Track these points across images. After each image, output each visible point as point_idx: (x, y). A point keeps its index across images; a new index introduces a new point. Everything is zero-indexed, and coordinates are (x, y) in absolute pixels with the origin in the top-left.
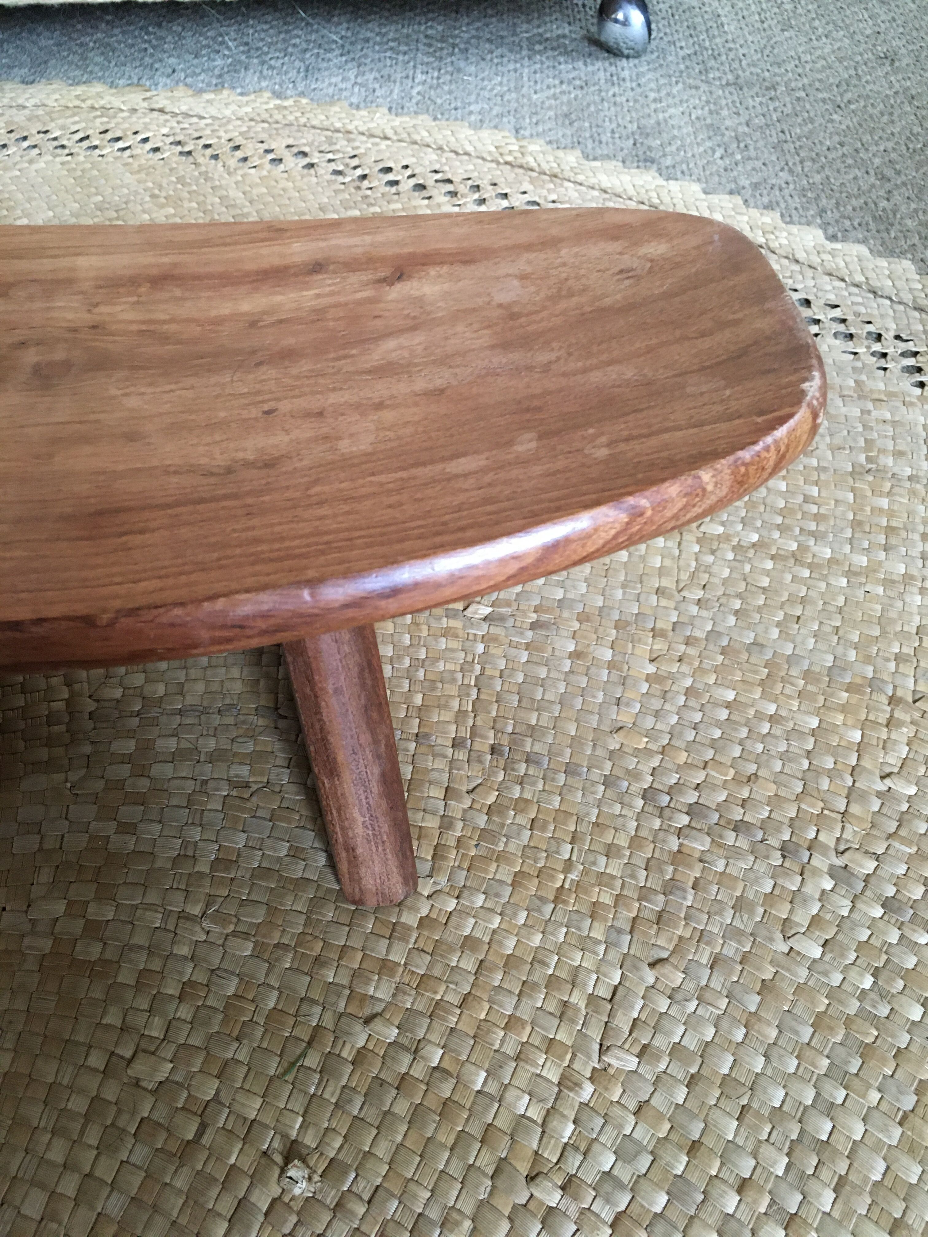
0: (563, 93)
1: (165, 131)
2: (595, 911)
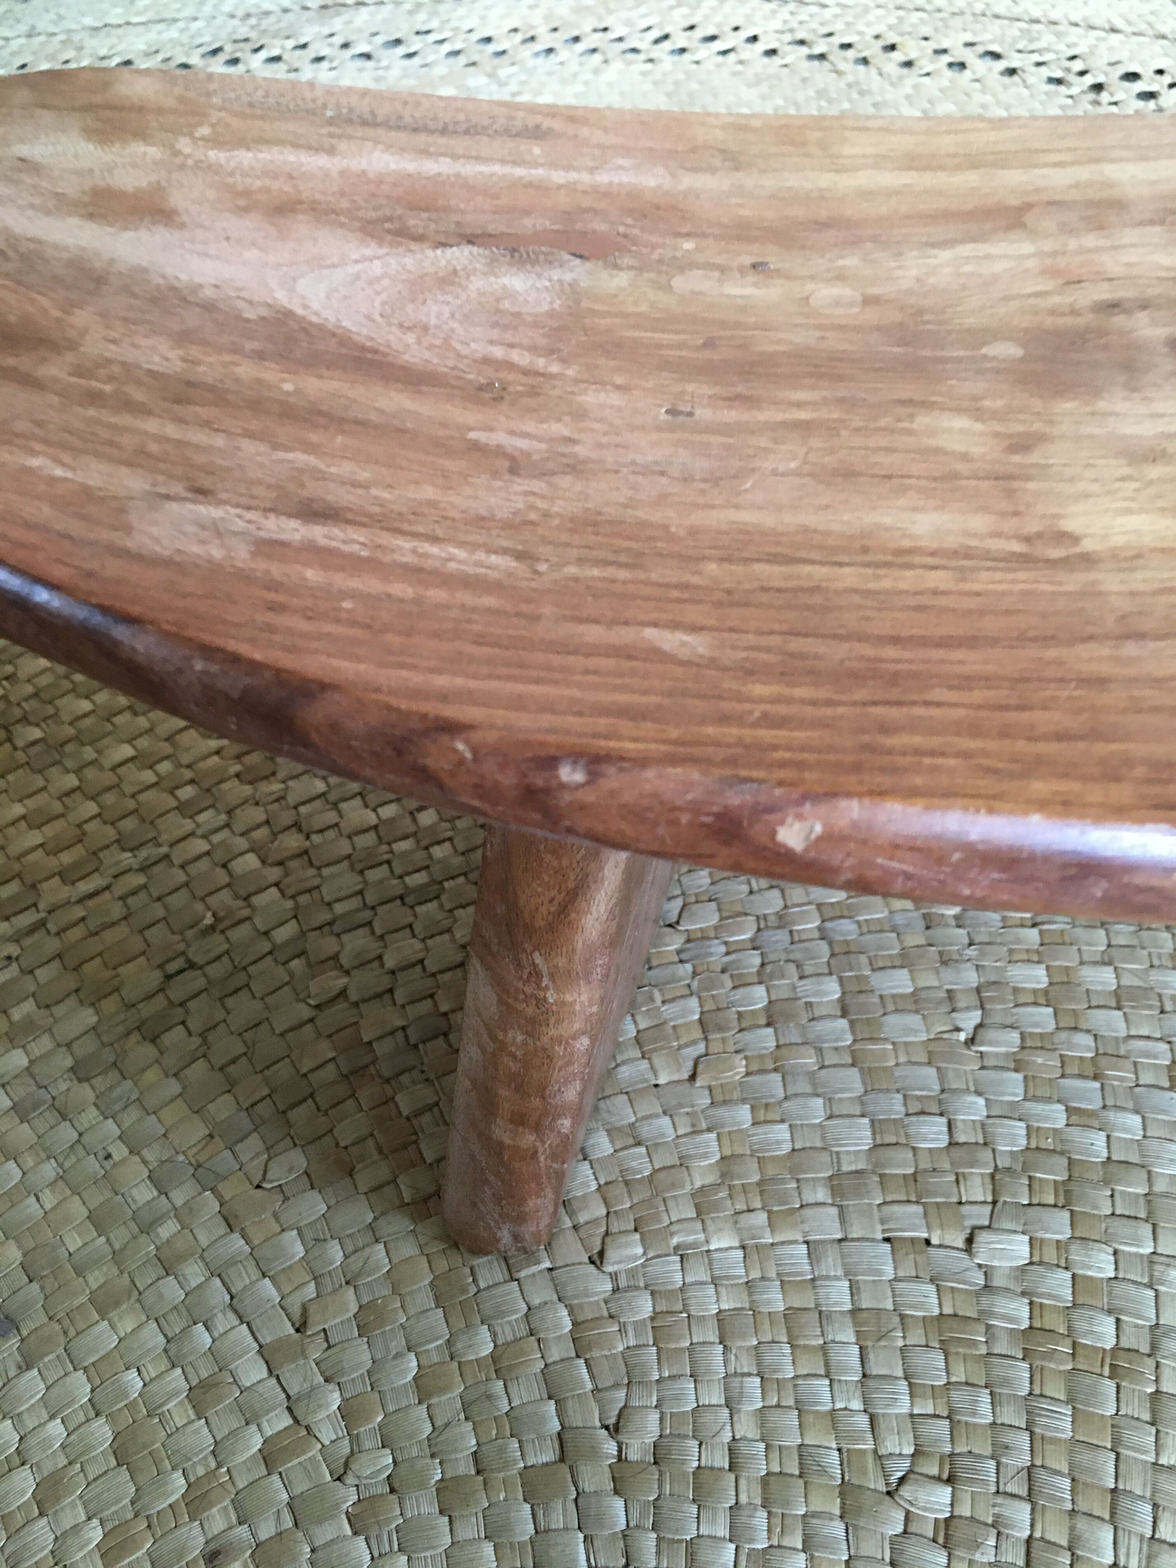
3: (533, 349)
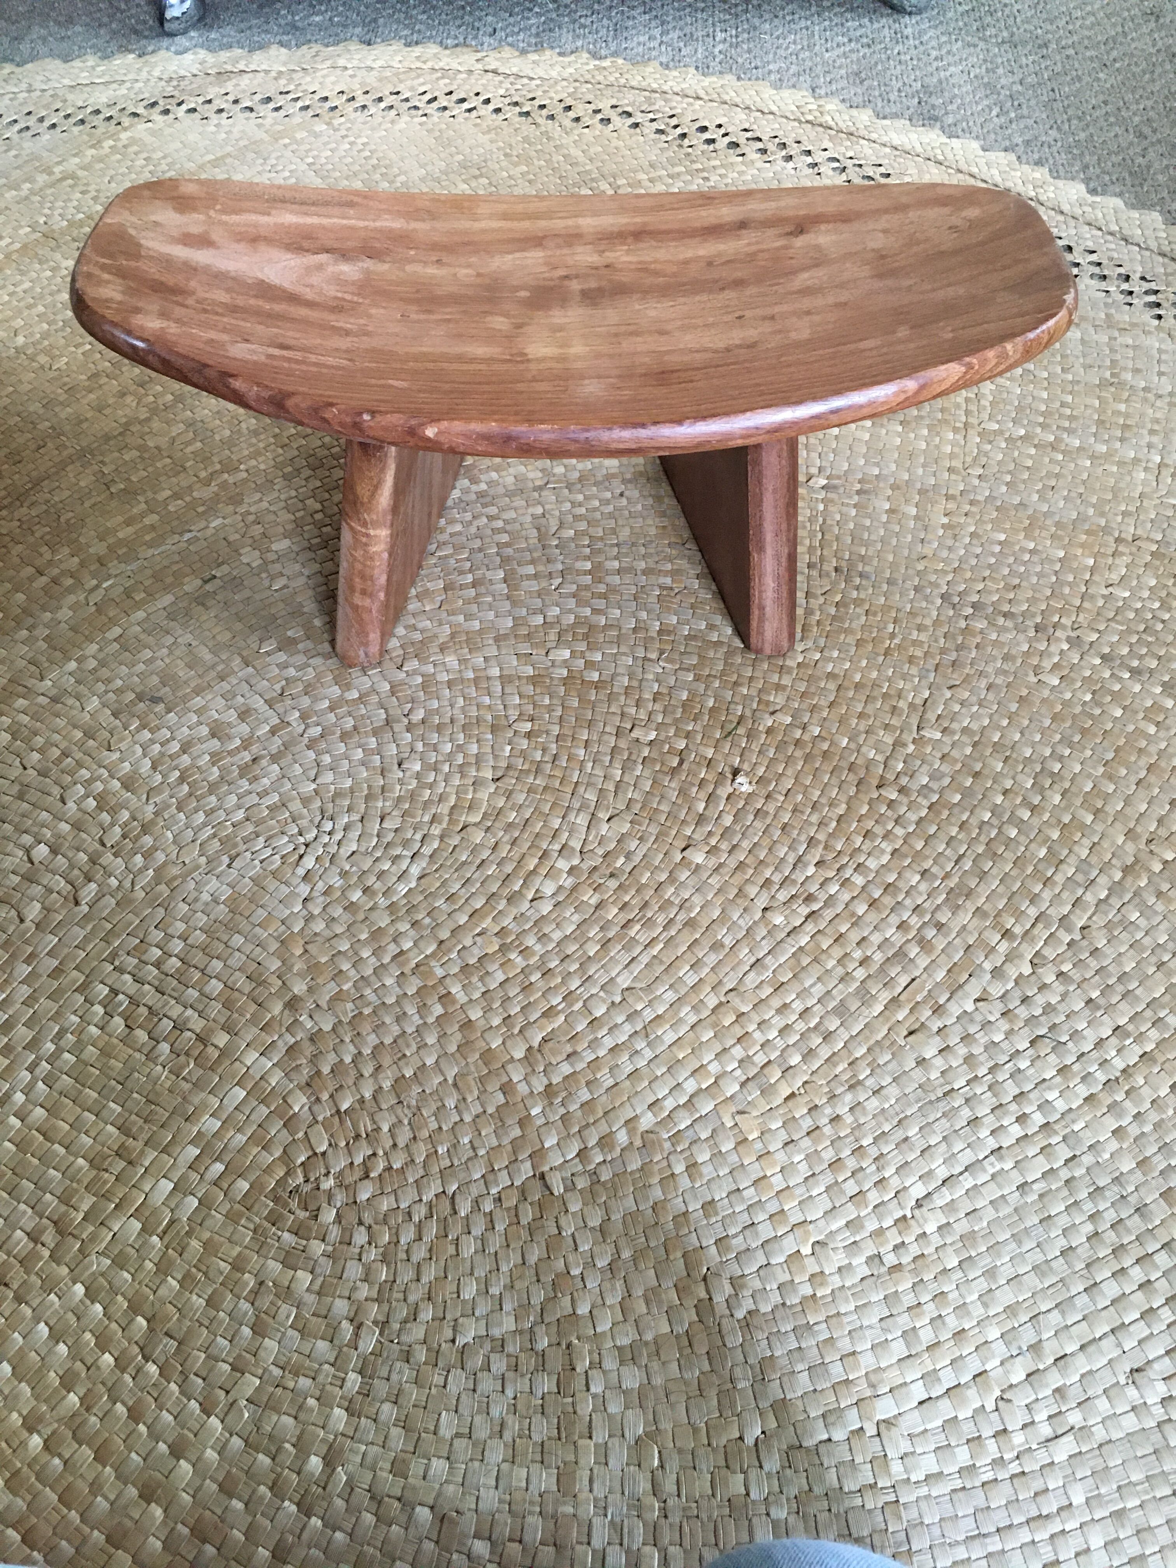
0: (852, 51)
2: (911, 660)
3: (353, 294)
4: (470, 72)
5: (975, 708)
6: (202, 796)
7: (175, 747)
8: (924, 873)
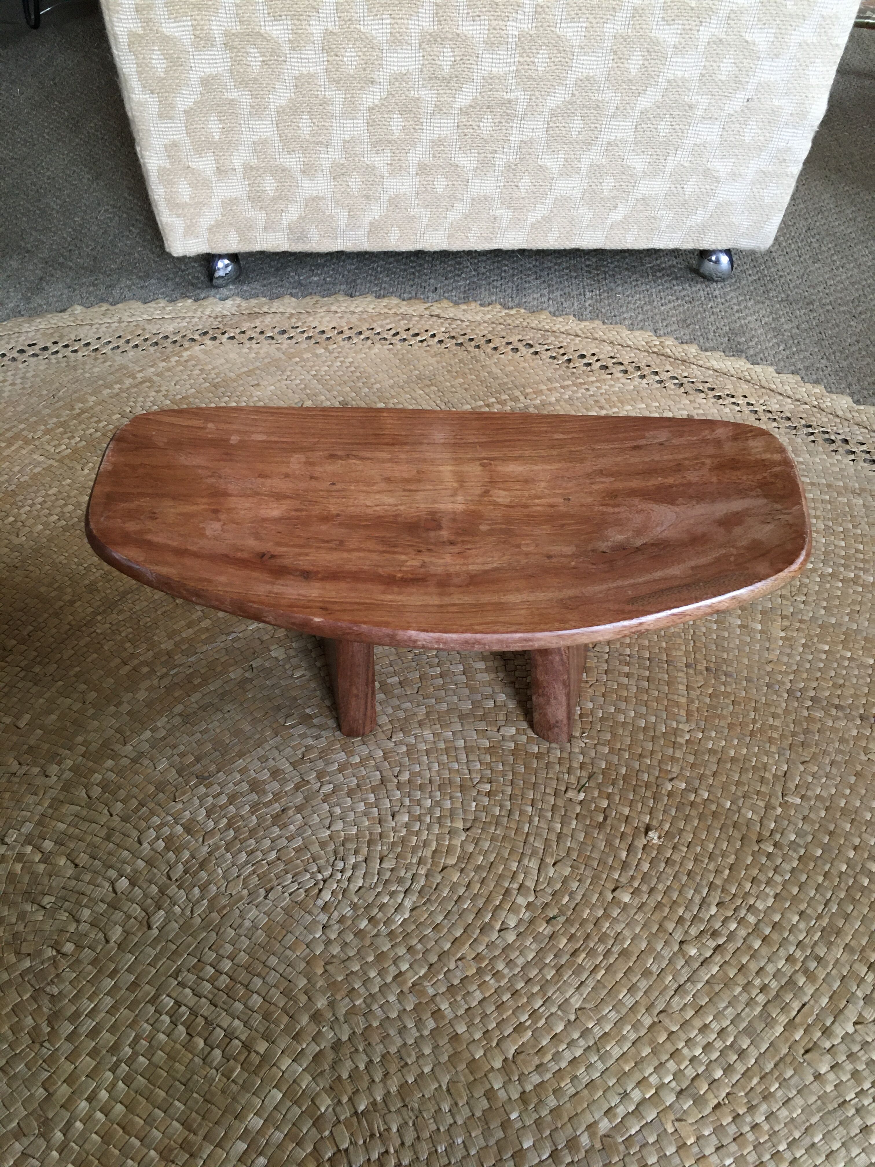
0: (679, 306)
1: (443, 329)
2: (771, 740)
4: (421, 316)
5: (824, 780)
6: (245, 840)
7: (223, 800)
8: (801, 914)
